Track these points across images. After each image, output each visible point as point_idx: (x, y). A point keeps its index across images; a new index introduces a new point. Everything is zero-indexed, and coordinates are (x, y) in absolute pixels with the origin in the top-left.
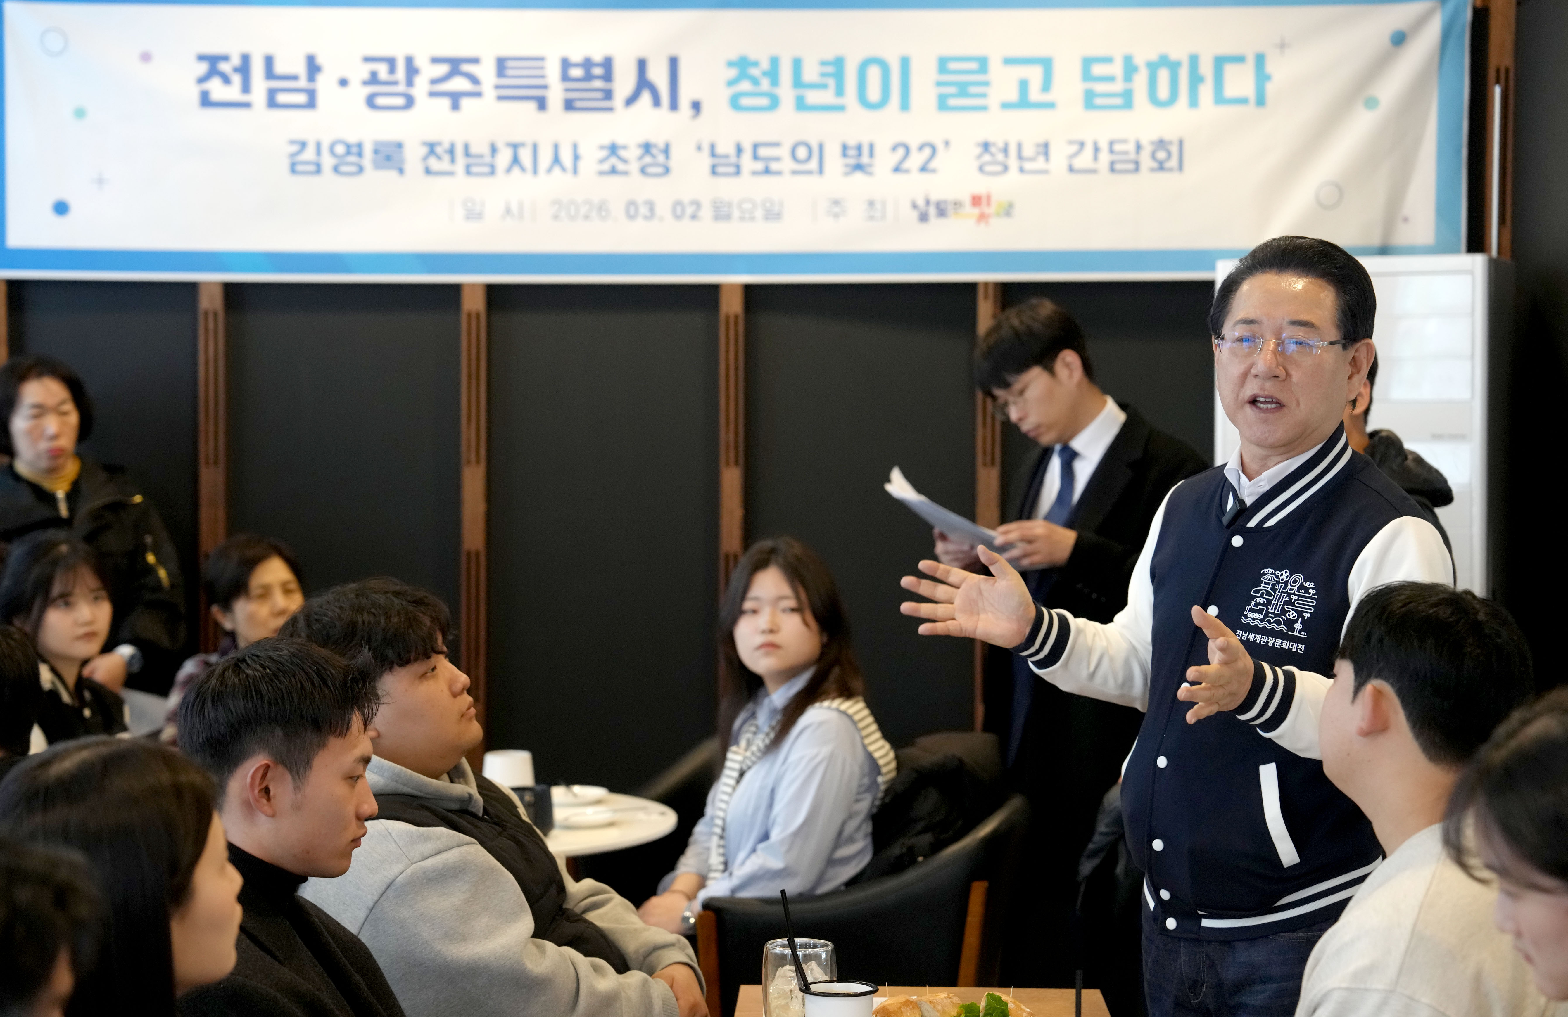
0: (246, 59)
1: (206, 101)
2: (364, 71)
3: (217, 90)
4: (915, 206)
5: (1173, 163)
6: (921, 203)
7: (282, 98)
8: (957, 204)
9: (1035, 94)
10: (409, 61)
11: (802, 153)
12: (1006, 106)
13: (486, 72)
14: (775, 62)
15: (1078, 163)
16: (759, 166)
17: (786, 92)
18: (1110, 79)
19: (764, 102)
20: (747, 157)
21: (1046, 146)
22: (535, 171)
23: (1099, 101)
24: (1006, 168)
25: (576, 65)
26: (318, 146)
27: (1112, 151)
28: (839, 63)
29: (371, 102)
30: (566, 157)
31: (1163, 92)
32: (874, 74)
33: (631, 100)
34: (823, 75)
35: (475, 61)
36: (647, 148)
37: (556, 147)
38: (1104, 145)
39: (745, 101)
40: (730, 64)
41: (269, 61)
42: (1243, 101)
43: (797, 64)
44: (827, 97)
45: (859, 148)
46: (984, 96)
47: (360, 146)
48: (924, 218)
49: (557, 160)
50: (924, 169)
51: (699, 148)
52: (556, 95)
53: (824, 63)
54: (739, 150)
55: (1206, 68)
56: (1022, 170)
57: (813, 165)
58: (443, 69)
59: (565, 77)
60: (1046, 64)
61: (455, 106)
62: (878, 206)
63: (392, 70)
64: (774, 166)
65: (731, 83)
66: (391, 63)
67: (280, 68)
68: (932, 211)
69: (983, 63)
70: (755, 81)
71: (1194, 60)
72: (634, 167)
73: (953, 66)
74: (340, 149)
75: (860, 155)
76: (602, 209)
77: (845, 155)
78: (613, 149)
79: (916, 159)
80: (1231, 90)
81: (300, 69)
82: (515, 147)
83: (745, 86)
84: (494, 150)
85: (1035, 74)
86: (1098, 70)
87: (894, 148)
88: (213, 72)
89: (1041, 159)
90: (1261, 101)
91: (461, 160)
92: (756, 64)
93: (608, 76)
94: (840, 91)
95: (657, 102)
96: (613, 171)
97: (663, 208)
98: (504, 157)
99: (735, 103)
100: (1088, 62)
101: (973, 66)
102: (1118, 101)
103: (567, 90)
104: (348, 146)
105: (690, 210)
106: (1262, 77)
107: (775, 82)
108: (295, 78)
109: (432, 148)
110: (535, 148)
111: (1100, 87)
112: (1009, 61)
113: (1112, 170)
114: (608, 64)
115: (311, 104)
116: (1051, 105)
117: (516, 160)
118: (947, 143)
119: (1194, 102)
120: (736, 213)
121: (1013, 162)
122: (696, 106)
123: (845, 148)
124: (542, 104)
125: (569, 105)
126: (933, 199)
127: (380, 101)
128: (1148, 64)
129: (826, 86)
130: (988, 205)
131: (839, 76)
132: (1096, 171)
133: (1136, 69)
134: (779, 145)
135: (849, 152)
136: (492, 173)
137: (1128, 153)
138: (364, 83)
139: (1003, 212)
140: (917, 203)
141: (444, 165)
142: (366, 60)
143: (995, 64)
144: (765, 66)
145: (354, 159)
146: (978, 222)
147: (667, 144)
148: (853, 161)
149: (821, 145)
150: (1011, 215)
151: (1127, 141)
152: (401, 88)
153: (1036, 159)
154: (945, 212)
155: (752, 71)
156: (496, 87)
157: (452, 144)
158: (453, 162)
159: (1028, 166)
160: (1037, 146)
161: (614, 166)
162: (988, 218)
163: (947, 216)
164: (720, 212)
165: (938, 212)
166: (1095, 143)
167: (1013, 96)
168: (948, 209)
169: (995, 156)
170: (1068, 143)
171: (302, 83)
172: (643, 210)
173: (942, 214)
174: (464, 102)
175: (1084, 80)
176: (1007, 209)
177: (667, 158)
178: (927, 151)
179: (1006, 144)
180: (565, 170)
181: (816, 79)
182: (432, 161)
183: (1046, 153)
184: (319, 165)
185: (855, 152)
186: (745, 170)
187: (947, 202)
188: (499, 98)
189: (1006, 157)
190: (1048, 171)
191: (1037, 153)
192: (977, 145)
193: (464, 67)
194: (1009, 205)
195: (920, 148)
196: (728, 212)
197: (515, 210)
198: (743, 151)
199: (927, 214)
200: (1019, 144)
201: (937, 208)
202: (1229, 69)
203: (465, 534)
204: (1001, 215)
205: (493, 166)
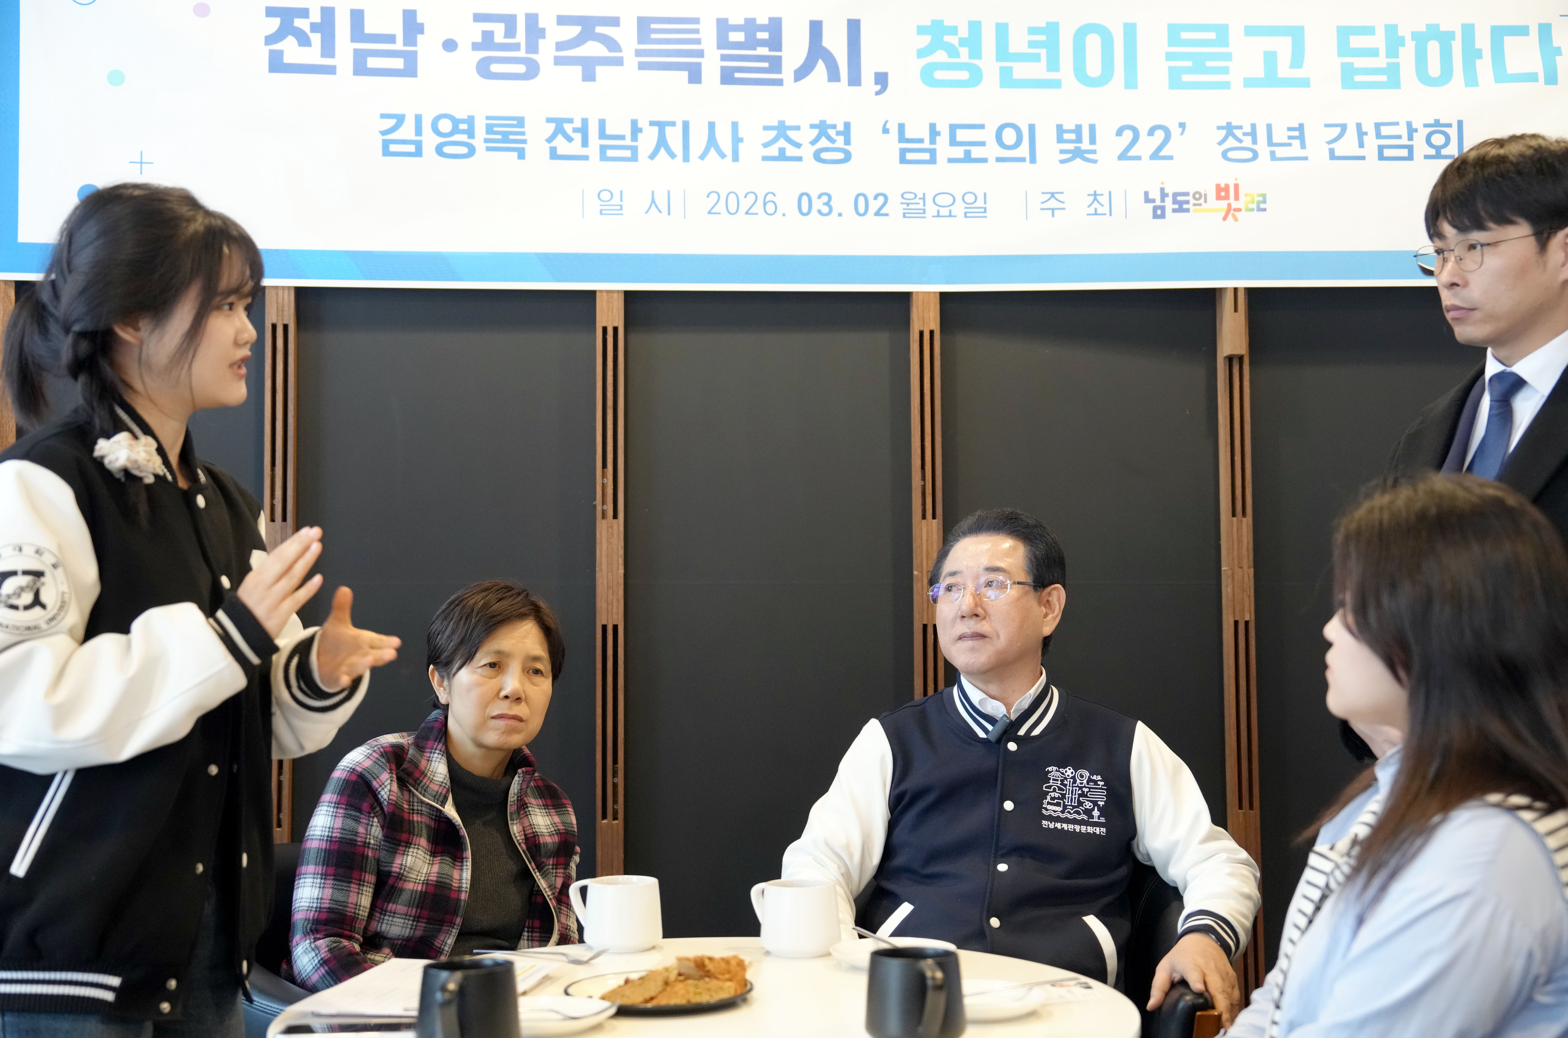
0: (328, 13)
1: (277, 64)
2: (476, 32)
3: (291, 50)
4: (1148, 200)
5: (1452, 149)
6: (1155, 195)
7: (373, 62)
8: (1198, 196)
9: (1284, 70)
10: (532, 19)
11: (1009, 136)
12: (1250, 83)
13: (626, 35)
14: (975, 27)
15: (1341, 148)
16: (959, 152)
17: (989, 64)
18: (1374, 53)
19: (964, 75)
20: (943, 140)
21: (1301, 128)
22: (686, 159)
23: (1358, 78)
24: (1255, 155)
25: (737, 28)
26: (418, 119)
27: (1379, 136)
28: (1052, 29)
29: (483, 69)
30: (724, 139)
31: (1434, 69)
32: (1093, 42)
33: (801, 73)
34: (1032, 44)
35: (614, 22)
36: (822, 128)
37: (712, 126)
38: (1369, 128)
39: (939, 75)
40: (921, 30)
42: (1532, 77)
43: (1002, 30)
44: (1038, 70)
45: (1078, 130)
46: (1225, 71)
47: (470, 120)
48: (1159, 213)
49: (712, 141)
50: (1155, 156)
51: (886, 131)
52: (712, 64)
53: (1032, 31)
54: (934, 132)
55: (1483, 41)
56: (1273, 156)
57: (1023, 151)
58: (574, 31)
59: (723, 42)
60: (1296, 34)
61: (589, 76)
62: (1104, 200)
63: (510, 31)
64: (976, 152)
65: (922, 53)
66: (509, 21)
67: (370, 28)
68: (1169, 204)
69: (1222, 32)
70: (952, 52)
71: (1468, 30)
72: (807, 152)
73: (1185, 35)
74: (445, 126)
75: (1079, 140)
76: (768, 203)
77: (1060, 140)
78: (782, 129)
79: (1146, 145)
80: (1513, 66)
81: (396, 28)
82: (661, 126)
83: (940, 56)
84: (636, 130)
85: (1283, 46)
86: (1356, 42)
87: (1119, 133)
88: (286, 30)
89: (1296, 143)
90: (1552, 79)
91: (595, 141)
92: (954, 30)
93: (775, 43)
94: (1053, 64)
95: (833, 75)
96: (782, 156)
97: (843, 202)
98: (648, 139)
99: (928, 76)
100: (1344, 33)
101: (1212, 35)
102: (1383, 78)
103: (724, 58)
104: (456, 122)
105: (874, 205)
106: (1549, 51)
107: (976, 53)
108: (391, 39)
109: (559, 125)
110: (686, 125)
111: (1360, 62)
112: (1251, 31)
113: (1381, 157)
114: (775, 26)
115: (410, 70)
116: (1305, 83)
117: (662, 142)
118: (1182, 125)
119: (1471, 80)
120: (931, 209)
121: (1262, 147)
122: (882, 79)
123: (1060, 129)
124: (695, 76)
125: (728, 77)
126: (1169, 190)
127: (495, 68)
128: (1415, 36)
129: (1036, 58)
130: (1237, 198)
131: (1053, 47)
132: (1363, 158)
133: (1402, 42)
134: (982, 127)
135: (1066, 136)
136: (634, 158)
137: (1399, 137)
138: (476, 47)
139: (1254, 206)
140: (1151, 197)
141: (575, 148)
142: (479, 18)
143: (1236, 34)
144: (964, 32)
145: (463, 138)
146: (1225, 218)
147: (847, 125)
148: (1071, 146)
149: (1032, 128)
150: (1265, 210)
151: (1397, 124)
152: (522, 53)
153: (1290, 145)
154: (1185, 206)
155: (947, 38)
156: (638, 53)
157: (585, 122)
158: (585, 143)
159: (1280, 152)
160: (1290, 129)
161: (782, 151)
162: (1237, 214)
163: (1187, 210)
164: (911, 206)
165: (1176, 206)
166: (1359, 126)
167: (1259, 72)
168: (1187, 202)
169: (1240, 141)
170: (1326, 126)
171: (399, 45)
172: (818, 204)
173: (1181, 208)
174: (600, 70)
175: (1341, 54)
176: (1259, 203)
177: (847, 142)
178: (1160, 135)
179: (1253, 126)
180: (723, 155)
181: (1025, 49)
182: (560, 141)
183: (1302, 138)
184: (419, 145)
185: (1073, 136)
186: (941, 157)
187: (1187, 194)
188: (642, 66)
189: (1255, 142)
190: (1306, 158)
191: (1290, 138)
192: (1219, 128)
193: (599, 30)
194: (1261, 199)
195: (1151, 132)
196: (921, 206)
197: (662, 202)
198: (939, 134)
199: (1163, 208)
200: (1269, 127)
201: (1175, 202)
202: (1509, 42)
203: (601, 604)
204: (1252, 210)
205: (634, 150)
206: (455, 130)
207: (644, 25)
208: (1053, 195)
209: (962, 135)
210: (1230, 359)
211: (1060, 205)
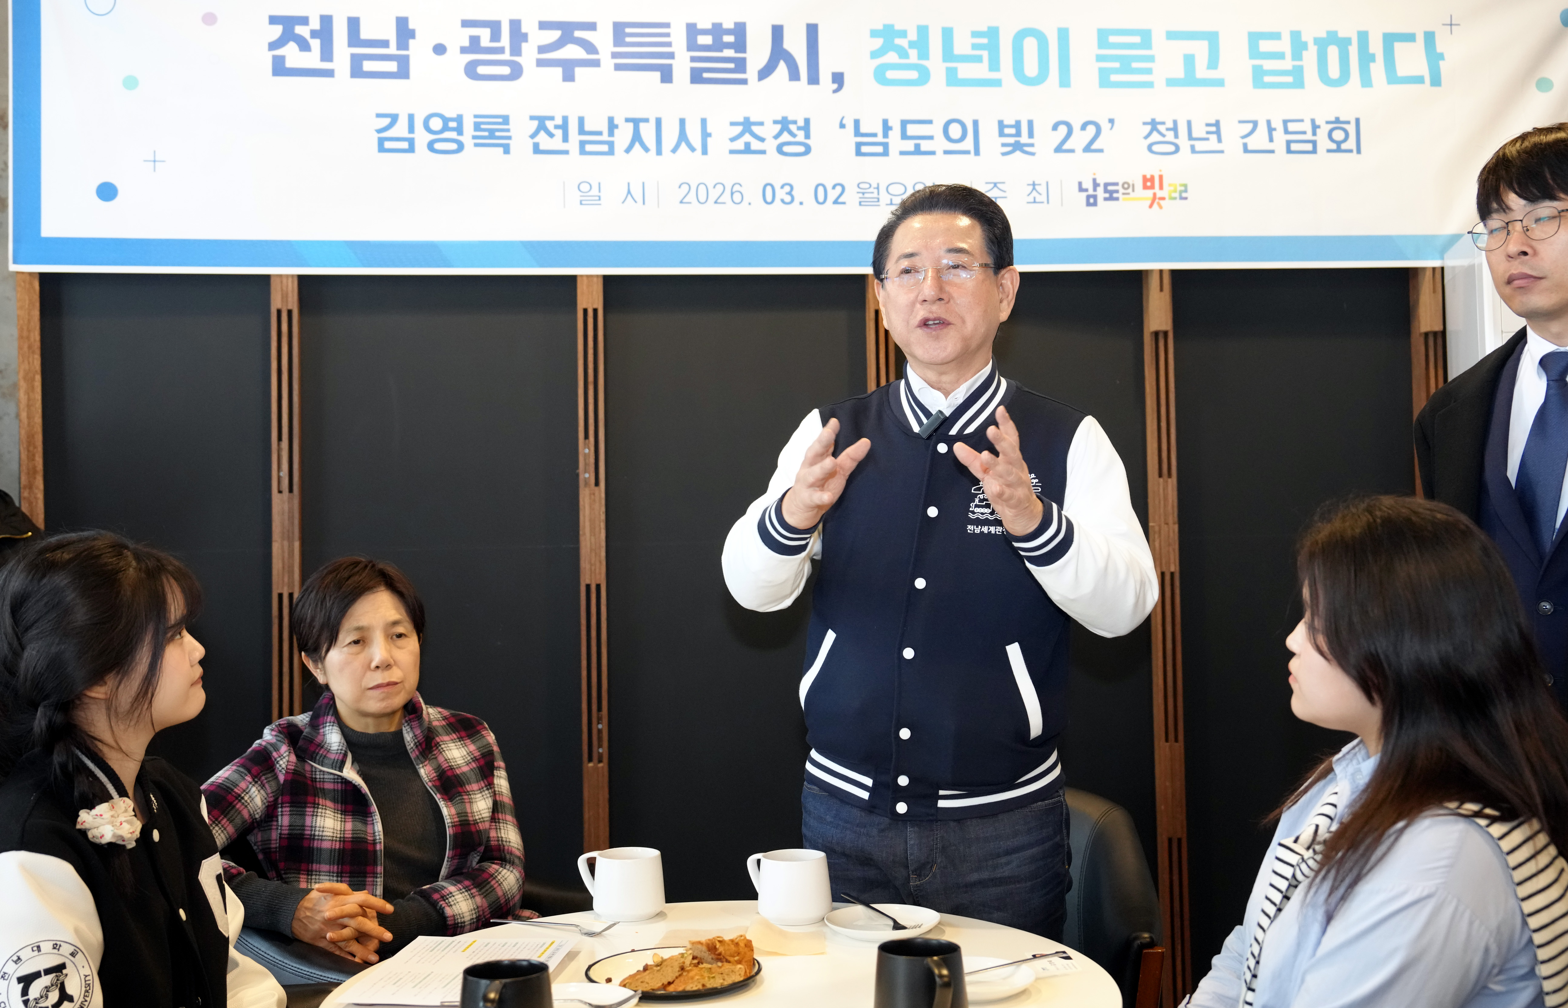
0: (327, 21)
1: (279, 68)
2: (463, 37)
3: (292, 55)
4: (1081, 189)
5: (1351, 144)
6: (1088, 185)
7: (368, 66)
8: (1126, 186)
9: (1202, 72)
10: (515, 25)
11: (955, 131)
12: (1171, 82)
13: (603, 39)
14: (923, 30)
15: (1253, 143)
16: (909, 145)
17: (936, 64)
18: (1280, 56)
19: (913, 75)
20: (895, 134)
21: (1217, 124)
22: (659, 152)
23: (1267, 79)
24: (1177, 149)
25: (705, 32)
26: (411, 118)
27: (1286, 131)
28: (993, 33)
29: (471, 71)
30: (694, 134)
31: (1334, 72)
32: (1030, 45)
33: (765, 73)
34: (975, 47)
35: (591, 27)
36: (784, 124)
37: (682, 122)
38: (1277, 124)
39: (890, 74)
40: (874, 34)
41: (354, 24)
42: (1419, 80)
43: (948, 34)
44: (980, 70)
45: (1017, 125)
46: (1149, 71)
47: (459, 119)
48: (1091, 201)
49: (683, 136)
50: (1088, 149)
51: (842, 126)
52: (682, 65)
53: (975, 34)
54: (886, 127)
55: (1376, 46)
56: (1193, 150)
57: (968, 144)
58: (554, 35)
59: (692, 45)
60: (1212, 38)
61: (569, 77)
62: (1042, 189)
63: (496, 36)
64: (925, 145)
65: (874, 55)
66: (495, 27)
67: (365, 34)
68: (1100, 193)
69: (1146, 37)
70: (903, 54)
71: (1363, 37)
72: (771, 145)
73: (1113, 39)
74: (436, 124)
75: (1018, 134)
76: (735, 193)
77: (1002, 134)
78: (747, 125)
79: (1079, 140)
80: (1402, 70)
81: (390, 34)
82: (636, 122)
83: (892, 57)
84: (612, 126)
85: (1200, 49)
86: (1265, 46)
87: (1055, 127)
88: (288, 36)
89: (1214, 137)
90: (1436, 81)
91: (575, 137)
92: (903, 34)
93: (740, 45)
94: (994, 65)
95: (794, 75)
96: (748, 150)
97: (804, 192)
98: (624, 135)
99: (880, 75)
100: (1254, 38)
101: (1137, 39)
102: (1289, 79)
103: (693, 59)
104: (446, 120)
105: (833, 195)
106: (1434, 57)
107: (924, 54)
108: (385, 44)
109: (541, 122)
110: (659, 122)
111: (1268, 65)
112: (1172, 35)
113: (1289, 151)
114: (740, 30)
115: (403, 72)
116: (1219, 83)
117: (637, 137)
118: (1111, 121)
119: (1366, 82)
120: (885, 198)
121: (1183, 141)
122: (838, 79)
123: (1001, 125)
124: (667, 76)
125: (697, 77)
126: (1101, 181)
127: (482, 70)
128: (1317, 41)
129: (979, 59)
130: (1161, 188)
131: (993, 48)
132: (1272, 152)
133: (1305, 46)
134: (930, 122)
135: (1007, 131)
136: (611, 152)
137: (1304, 133)
138: (464, 50)
139: (1177, 195)
140: (1084, 186)
141: (556, 143)
142: (466, 24)
143: (1158, 38)
144: (913, 36)
145: (453, 135)
146: (1151, 206)
147: (807, 121)
148: (1011, 140)
149: (976, 123)
150: (1186, 198)
151: (1302, 121)
152: (506, 56)
153: (1207, 139)
154: (1115, 195)
155: (898, 41)
156: (615, 55)
157: (565, 119)
158: (565, 139)
159: (1200, 146)
160: (1208, 125)
161: (748, 145)
162: (1162, 202)
163: (1117, 199)
164: (866, 195)
165: (1107, 195)
166: (1269, 122)
167: (1179, 72)
168: (1117, 191)
169: (1164, 136)
170: (1240, 122)
171: (392, 50)
172: (781, 194)
173: (1111, 197)
174: (579, 71)
175: (1252, 57)
176: (1181, 192)
177: (807, 136)
178: (1091, 130)
179: (1175, 122)
180: (693, 149)
181: (968, 51)
182: (542, 138)
183: (1218, 133)
184: (411, 142)
185: (1013, 131)
186: (893, 150)
187: (1116, 184)
188: (618, 67)
189: (1176, 136)
190: (1222, 152)
191: (1208, 133)
192: (1145, 124)
193: (578, 34)
194: (1183, 188)
195: (1084, 127)
196: (875, 195)
197: (637, 193)
198: (891, 128)
199: (1095, 197)
200: (1189, 123)
201: (1106, 191)
202: (1399, 48)
203: (584, 565)
204: (1175, 198)
205: (611, 145)
206: (446, 128)
207: (619, 30)
208: (995, 185)
209: (912, 130)
210: (1156, 334)
211: (1002, 194)
